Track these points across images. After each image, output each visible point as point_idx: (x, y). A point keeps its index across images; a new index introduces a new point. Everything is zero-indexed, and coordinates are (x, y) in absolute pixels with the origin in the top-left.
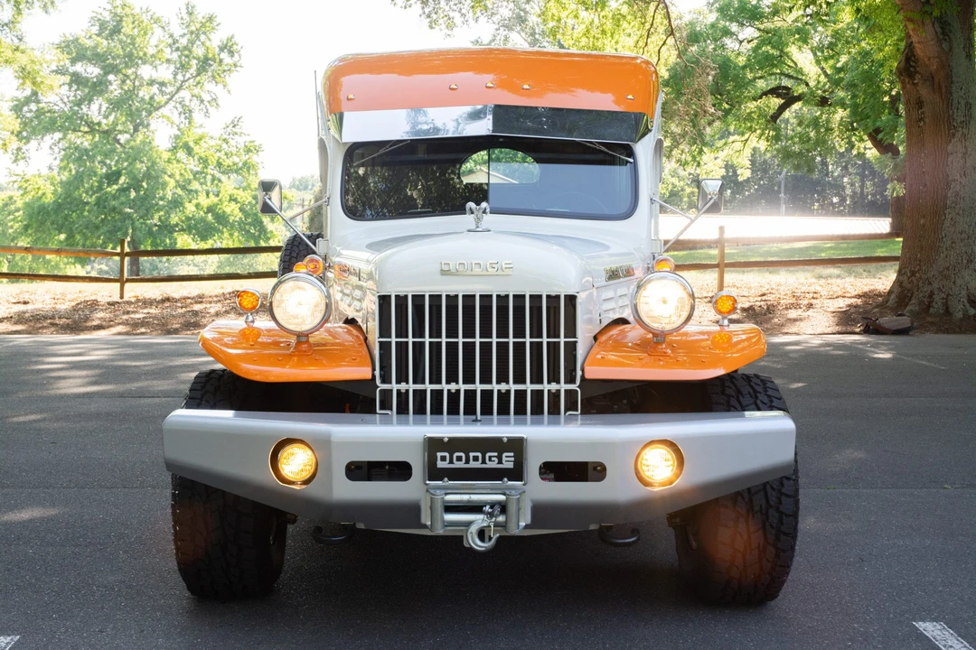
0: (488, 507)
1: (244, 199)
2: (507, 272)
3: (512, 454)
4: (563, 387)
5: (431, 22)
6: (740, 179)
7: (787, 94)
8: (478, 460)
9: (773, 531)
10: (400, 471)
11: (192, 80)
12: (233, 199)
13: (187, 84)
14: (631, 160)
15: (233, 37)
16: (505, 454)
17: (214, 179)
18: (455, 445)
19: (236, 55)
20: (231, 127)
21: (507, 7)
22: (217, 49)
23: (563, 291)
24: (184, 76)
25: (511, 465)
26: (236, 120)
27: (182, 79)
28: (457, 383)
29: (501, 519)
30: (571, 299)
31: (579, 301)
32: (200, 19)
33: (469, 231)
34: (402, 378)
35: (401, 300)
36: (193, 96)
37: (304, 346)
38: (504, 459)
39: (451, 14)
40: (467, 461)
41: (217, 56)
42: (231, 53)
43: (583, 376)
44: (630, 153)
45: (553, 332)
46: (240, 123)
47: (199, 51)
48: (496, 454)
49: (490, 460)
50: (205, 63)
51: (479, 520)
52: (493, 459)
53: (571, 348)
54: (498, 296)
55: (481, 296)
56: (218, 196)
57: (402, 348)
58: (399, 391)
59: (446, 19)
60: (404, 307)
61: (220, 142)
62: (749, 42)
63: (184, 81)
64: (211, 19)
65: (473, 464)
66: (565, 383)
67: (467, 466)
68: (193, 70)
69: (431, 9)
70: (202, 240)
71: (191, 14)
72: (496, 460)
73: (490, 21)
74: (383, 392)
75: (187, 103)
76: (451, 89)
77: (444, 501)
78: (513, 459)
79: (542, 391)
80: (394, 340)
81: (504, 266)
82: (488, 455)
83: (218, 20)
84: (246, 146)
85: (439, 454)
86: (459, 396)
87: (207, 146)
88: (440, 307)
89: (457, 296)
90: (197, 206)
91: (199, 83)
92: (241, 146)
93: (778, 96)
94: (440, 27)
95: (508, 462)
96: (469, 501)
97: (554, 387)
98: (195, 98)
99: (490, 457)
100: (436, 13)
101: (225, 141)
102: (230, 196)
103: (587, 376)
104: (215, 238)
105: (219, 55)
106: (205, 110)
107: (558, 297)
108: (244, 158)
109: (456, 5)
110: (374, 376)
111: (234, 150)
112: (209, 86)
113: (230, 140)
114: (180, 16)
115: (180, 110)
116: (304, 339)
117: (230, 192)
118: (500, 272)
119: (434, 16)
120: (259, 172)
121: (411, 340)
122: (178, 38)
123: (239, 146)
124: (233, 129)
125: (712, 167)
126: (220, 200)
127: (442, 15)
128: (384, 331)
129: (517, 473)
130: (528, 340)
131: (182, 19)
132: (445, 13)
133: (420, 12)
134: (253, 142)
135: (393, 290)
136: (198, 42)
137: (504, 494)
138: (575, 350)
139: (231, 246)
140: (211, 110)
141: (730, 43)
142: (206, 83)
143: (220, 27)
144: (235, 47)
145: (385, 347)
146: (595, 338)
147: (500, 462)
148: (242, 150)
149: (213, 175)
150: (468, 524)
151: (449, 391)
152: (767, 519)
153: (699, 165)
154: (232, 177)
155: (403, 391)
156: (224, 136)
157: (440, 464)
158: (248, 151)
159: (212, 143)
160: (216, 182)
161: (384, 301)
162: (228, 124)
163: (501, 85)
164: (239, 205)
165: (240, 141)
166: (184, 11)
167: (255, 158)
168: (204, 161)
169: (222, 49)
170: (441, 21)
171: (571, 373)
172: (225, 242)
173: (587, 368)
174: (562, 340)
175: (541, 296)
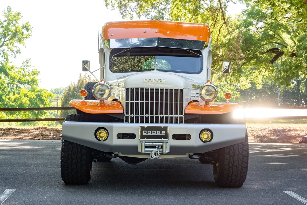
0: (157, 146)
1: (31, 96)
2: (163, 82)
3: (164, 131)
4: (179, 116)
5: (123, 16)
6: (258, 88)
7: (278, 51)
8: (155, 133)
9: (241, 161)
10: (132, 136)
11: (8, 41)
12: (26, 96)
13: (6, 43)
14: (201, 56)
15: (28, 22)
16: (162, 131)
17: (17, 86)
18: (148, 128)
19: (30, 30)
20: (26, 63)
21: (154, 11)
22: (21, 28)
23: (179, 88)
24: (5, 39)
25: (164, 134)
26: (28, 60)
27: (4, 40)
28: (148, 114)
29: (161, 150)
30: (182, 90)
31: (184, 91)
32: (13, 14)
34: (132, 113)
35: (132, 90)
36: (8, 48)
37: (103, 104)
38: (162, 133)
39: (132, 13)
40: (152, 133)
41: (21, 31)
42: (28, 30)
43: (185, 113)
44: (201, 54)
45: (176, 100)
46: (30, 61)
47: (13, 28)
48: (160, 131)
49: (158, 133)
50: (15, 34)
51: (155, 150)
52: (159, 133)
53: (182, 104)
54: (160, 89)
55: (155, 89)
56: (19, 94)
57: (132, 104)
58: (131, 117)
59: (129, 15)
61: (21, 70)
62: (261, 28)
63: (5, 42)
64: (19, 14)
65: (153, 134)
66: (180, 115)
67: (152, 135)
68: (9, 37)
69: (123, 10)
70: (10, 115)
71: (9, 11)
72: (160, 133)
73: (146, 17)
74: (126, 117)
75: (6, 52)
76: (144, 33)
77: (145, 145)
78: (165, 133)
79: (173, 117)
80: (130, 101)
81: (162, 80)
82: (158, 131)
83: (21, 15)
84: (32, 72)
85: (144, 131)
86: (149, 118)
87: (14, 71)
88: (143, 92)
89: (148, 89)
90: (9, 99)
91: (11, 43)
92: (30, 71)
93: (274, 52)
94: (127, 18)
95: (163, 134)
96: (152, 145)
97: (176, 116)
98: (9, 50)
99: (158, 132)
100: (125, 13)
101: (23, 69)
102: (25, 94)
103: (186, 113)
104: (17, 114)
105: (22, 30)
106: (14, 55)
107: (178, 90)
108: (32, 77)
109: (134, 9)
110: (124, 112)
111: (27, 74)
112: (17, 44)
113: (25, 69)
114: (4, 12)
115: (2, 54)
116: (102, 102)
117: (26, 92)
118: (161, 82)
119: (125, 14)
120: (38, 83)
121: (135, 102)
122: (2, 22)
123: (29, 72)
124: (27, 64)
125: (244, 83)
126: (20, 96)
127: (128, 13)
128: (127, 99)
129: (166, 137)
130: (169, 102)
131: (5, 13)
132: (129, 12)
133: (119, 12)
134: (36, 70)
135: (130, 87)
136: (12, 24)
137: (162, 143)
138: (183, 105)
139: (24, 118)
140: (17, 55)
141: (252, 28)
142: (15, 43)
143: (22, 18)
144: (29, 27)
145: (127, 104)
146: (189, 104)
147: (161, 134)
148: (30, 74)
149: (17, 85)
150: (152, 151)
151: (146, 117)
152: (239, 157)
153: (239, 82)
154: (26, 86)
155: (132, 117)
156: (23, 67)
157: (144, 134)
158: (34, 74)
159: (16, 70)
160: (18, 88)
161: (127, 90)
162: (24, 62)
163: (160, 32)
164: (29, 99)
165: (30, 69)
166: (6, 10)
167: (37, 77)
168: (13, 79)
169: (23, 28)
170: (127, 16)
171: (181, 112)
172: (21, 116)
173: (186, 111)
174: (179, 102)
175: (173, 89)
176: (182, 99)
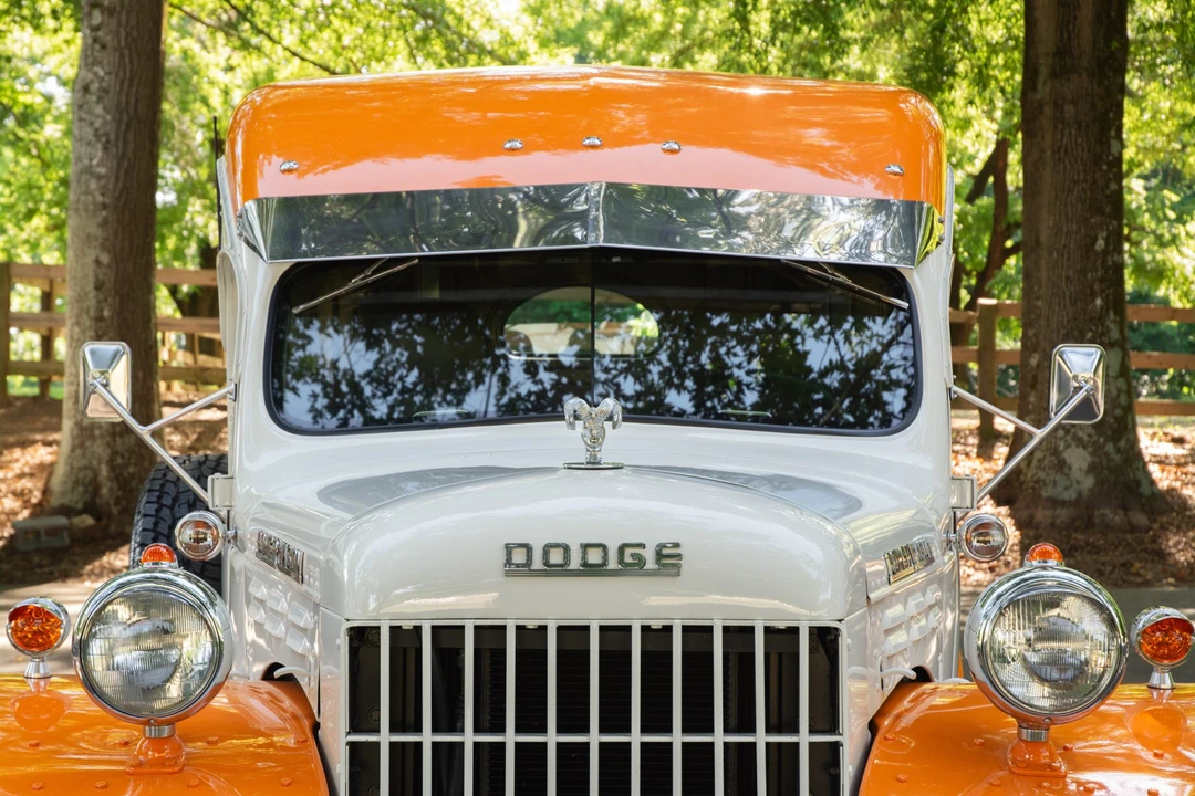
2: (668, 566)
14: (903, 304)
23: (804, 616)
30: (826, 639)
31: (845, 643)
33: (570, 467)
35: (406, 640)
45: (782, 720)
53: (827, 758)
54: (645, 629)
55: (602, 629)
60: (411, 654)
80: (385, 738)
81: (661, 552)
89: (543, 629)
107: (793, 632)
118: (650, 567)
121: (427, 738)
128: (362, 715)
130: (719, 738)
135: (384, 616)
138: (836, 763)
145: (362, 758)
146: (873, 727)
161: (362, 639)
174: (804, 739)
175: (751, 629)
176: (827, 716)
